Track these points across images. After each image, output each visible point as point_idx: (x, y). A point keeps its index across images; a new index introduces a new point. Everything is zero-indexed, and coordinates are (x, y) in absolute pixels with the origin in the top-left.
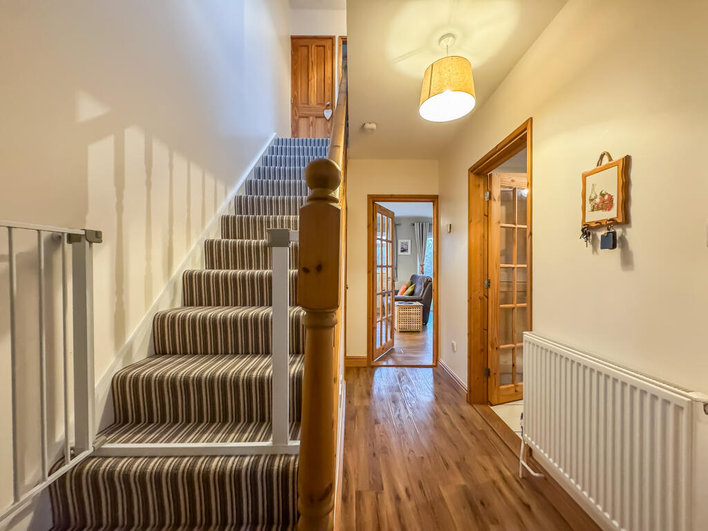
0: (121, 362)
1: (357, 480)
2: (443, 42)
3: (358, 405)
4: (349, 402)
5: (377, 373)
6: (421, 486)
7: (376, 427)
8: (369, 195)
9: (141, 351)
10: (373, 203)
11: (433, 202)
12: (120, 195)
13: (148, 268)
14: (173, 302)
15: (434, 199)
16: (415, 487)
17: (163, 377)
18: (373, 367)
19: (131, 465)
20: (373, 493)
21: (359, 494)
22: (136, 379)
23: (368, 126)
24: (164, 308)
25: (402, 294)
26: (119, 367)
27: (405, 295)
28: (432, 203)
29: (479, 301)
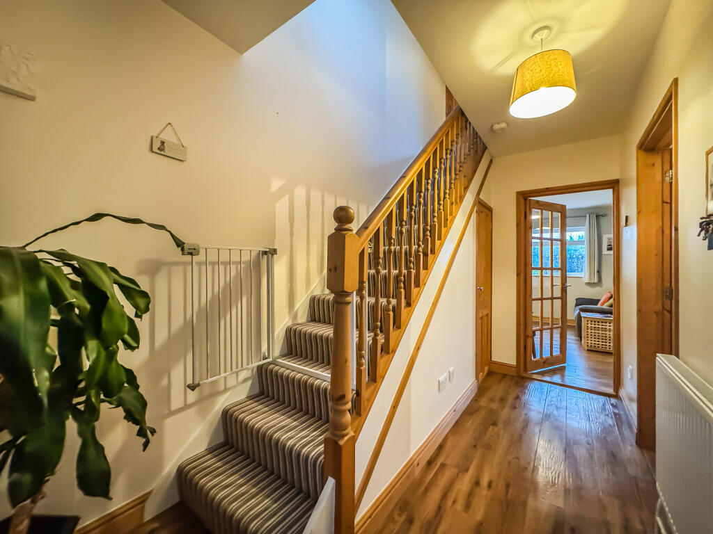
0: (291, 320)
1: (448, 456)
2: (536, 35)
3: (484, 404)
4: (476, 400)
5: (533, 386)
6: (508, 486)
7: (491, 427)
8: (518, 193)
9: (302, 317)
10: (526, 200)
11: (613, 188)
12: (292, 227)
13: (308, 268)
14: (323, 290)
15: (614, 185)
16: (501, 485)
17: (306, 331)
18: (523, 378)
19: (279, 370)
20: (455, 470)
21: (443, 466)
22: (295, 331)
23: (496, 127)
24: (317, 293)
25: (603, 304)
26: (290, 324)
27: (605, 307)
28: (611, 190)
29: (654, 315)
